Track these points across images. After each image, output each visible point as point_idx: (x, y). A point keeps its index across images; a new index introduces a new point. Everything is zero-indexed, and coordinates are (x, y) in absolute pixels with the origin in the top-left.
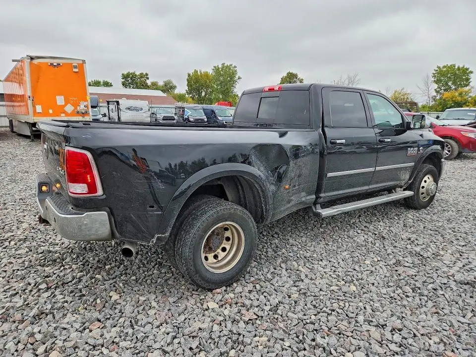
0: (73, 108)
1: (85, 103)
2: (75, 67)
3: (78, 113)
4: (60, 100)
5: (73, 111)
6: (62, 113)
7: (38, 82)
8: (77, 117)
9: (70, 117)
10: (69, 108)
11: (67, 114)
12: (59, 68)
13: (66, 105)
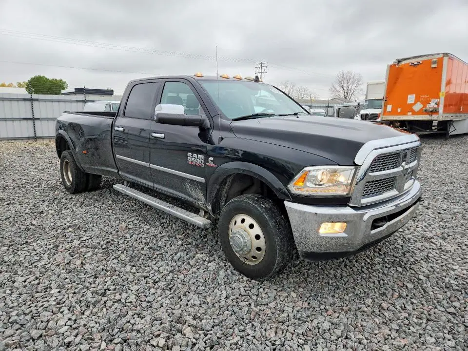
0: (422, 106)
1: (437, 101)
2: (434, 63)
3: (426, 112)
4: (411, 99)
5: (422, 109)
6: (409, 112)
7: (395, 83)
8: (424, 116)
9: (416, 116)
10: (418, 107)
11: (414, 113)
12: (419, 66)
13: (415, 103)
